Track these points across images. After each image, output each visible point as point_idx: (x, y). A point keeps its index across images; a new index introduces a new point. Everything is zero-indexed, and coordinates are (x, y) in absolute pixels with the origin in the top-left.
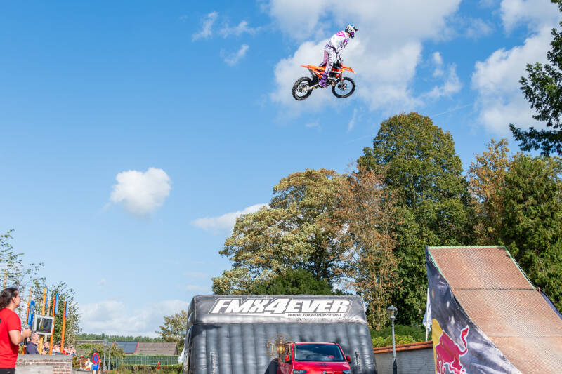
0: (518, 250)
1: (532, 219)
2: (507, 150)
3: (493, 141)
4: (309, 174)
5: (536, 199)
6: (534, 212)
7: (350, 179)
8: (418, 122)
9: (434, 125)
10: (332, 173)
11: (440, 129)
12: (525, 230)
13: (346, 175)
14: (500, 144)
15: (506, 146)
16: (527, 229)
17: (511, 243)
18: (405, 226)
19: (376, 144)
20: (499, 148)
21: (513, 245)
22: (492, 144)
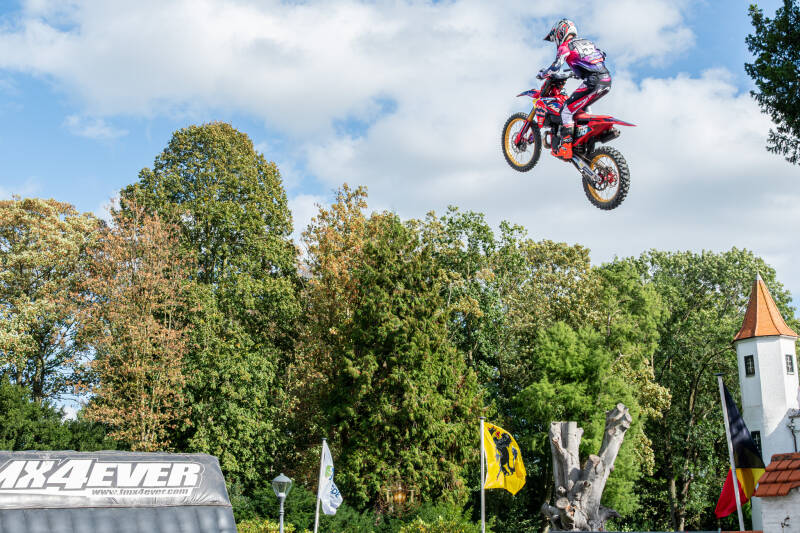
0: (377, 365)
1: (401, 318)
2: (364, 205)
3: (346, 188)
4: (28, 206)
5: (407, 286)
6: (405, 307)
7: (101, 223)
9: (255, 149)
10: (66, 209)
11: (262, 156)
12: (392, 335)
13: (90, 215)
14: (357, 194)
15: (364, 199)
16: (395, 334)
17: (367, 353)
18: (201, 315)
20: (353, 201)
21: (370, 357)
22: (344, 192)
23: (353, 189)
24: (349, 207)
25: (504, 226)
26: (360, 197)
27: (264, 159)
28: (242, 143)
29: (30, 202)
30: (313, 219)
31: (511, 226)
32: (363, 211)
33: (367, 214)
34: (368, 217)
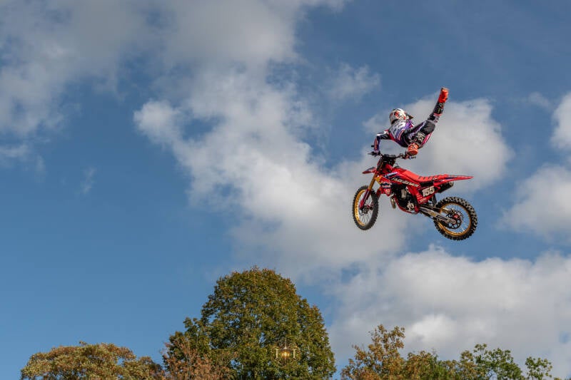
2: (400, 345)
3: (381, 328)
4: (89, 352)
7: (154, 367)
8: (275, 286)
9: (297, 293)
10: (125, 354)
11: (305, 301)
14: (394, 334)
15: (401, 339)
19: (206, 313)
20: (390, 340)
22: (379, 333)
23: (390, 329)
24: (387, 347)
25: (530, 362)
26: (397, 337)
27: (308, 303)
28: (284, 289)
29: (90, 349)
30: (351, 361)
31: (536, 362)
32: (399, 350)
33: (403, 354)
34: (406, 358)
